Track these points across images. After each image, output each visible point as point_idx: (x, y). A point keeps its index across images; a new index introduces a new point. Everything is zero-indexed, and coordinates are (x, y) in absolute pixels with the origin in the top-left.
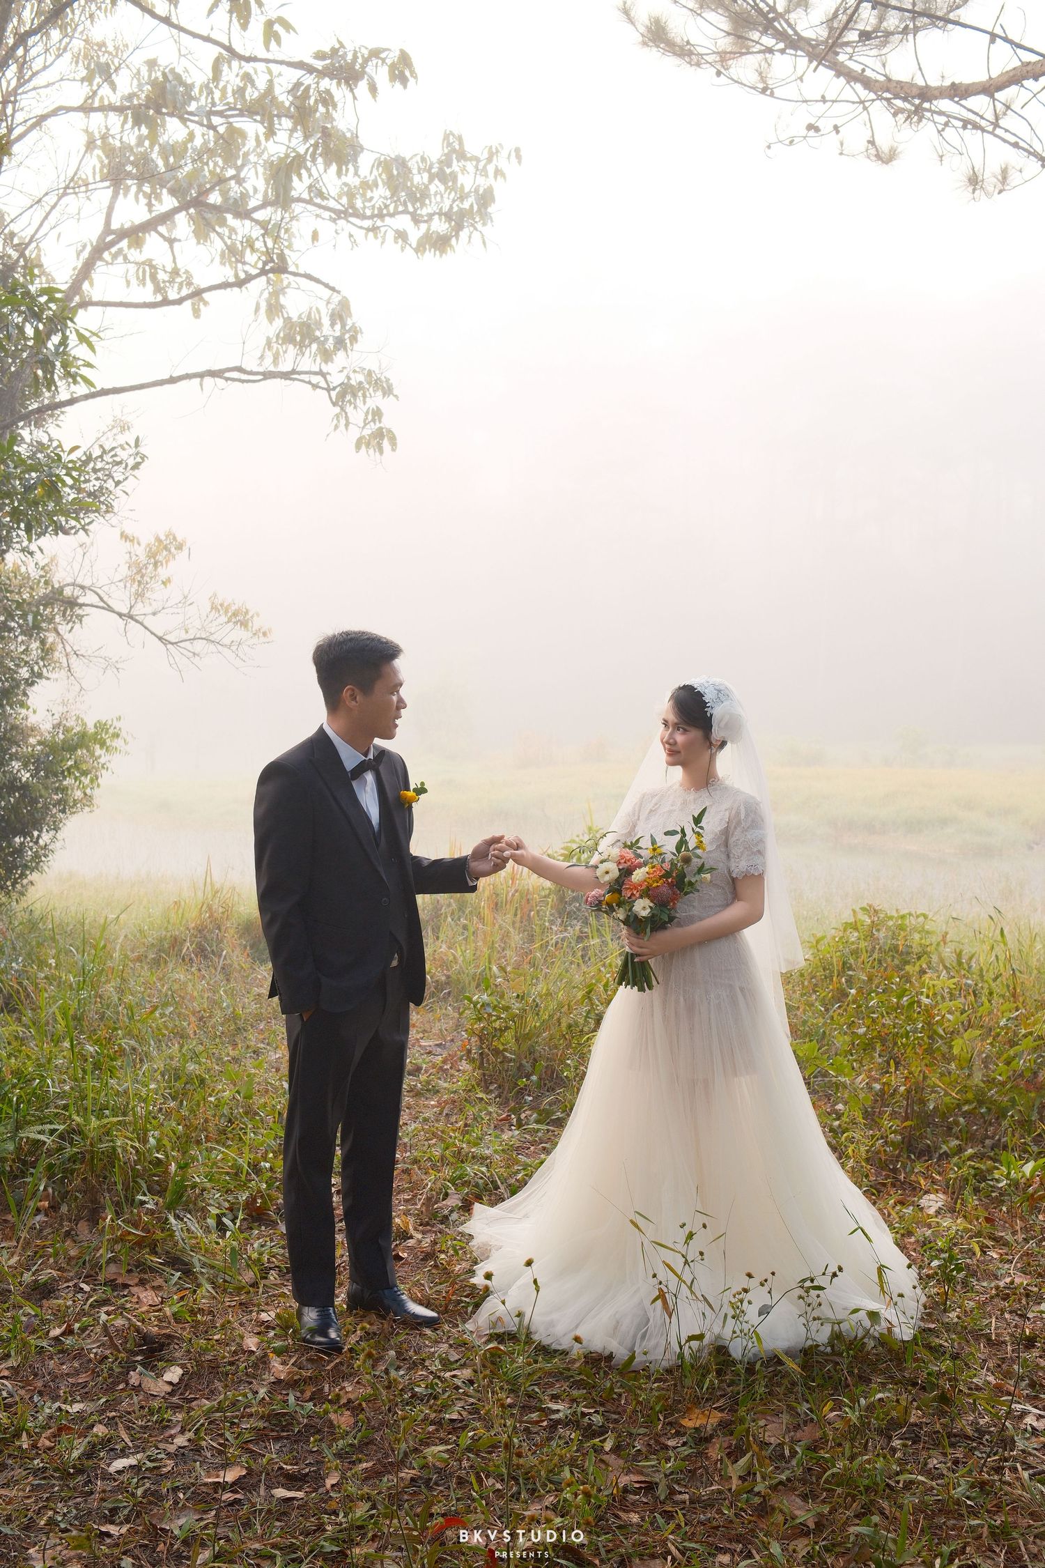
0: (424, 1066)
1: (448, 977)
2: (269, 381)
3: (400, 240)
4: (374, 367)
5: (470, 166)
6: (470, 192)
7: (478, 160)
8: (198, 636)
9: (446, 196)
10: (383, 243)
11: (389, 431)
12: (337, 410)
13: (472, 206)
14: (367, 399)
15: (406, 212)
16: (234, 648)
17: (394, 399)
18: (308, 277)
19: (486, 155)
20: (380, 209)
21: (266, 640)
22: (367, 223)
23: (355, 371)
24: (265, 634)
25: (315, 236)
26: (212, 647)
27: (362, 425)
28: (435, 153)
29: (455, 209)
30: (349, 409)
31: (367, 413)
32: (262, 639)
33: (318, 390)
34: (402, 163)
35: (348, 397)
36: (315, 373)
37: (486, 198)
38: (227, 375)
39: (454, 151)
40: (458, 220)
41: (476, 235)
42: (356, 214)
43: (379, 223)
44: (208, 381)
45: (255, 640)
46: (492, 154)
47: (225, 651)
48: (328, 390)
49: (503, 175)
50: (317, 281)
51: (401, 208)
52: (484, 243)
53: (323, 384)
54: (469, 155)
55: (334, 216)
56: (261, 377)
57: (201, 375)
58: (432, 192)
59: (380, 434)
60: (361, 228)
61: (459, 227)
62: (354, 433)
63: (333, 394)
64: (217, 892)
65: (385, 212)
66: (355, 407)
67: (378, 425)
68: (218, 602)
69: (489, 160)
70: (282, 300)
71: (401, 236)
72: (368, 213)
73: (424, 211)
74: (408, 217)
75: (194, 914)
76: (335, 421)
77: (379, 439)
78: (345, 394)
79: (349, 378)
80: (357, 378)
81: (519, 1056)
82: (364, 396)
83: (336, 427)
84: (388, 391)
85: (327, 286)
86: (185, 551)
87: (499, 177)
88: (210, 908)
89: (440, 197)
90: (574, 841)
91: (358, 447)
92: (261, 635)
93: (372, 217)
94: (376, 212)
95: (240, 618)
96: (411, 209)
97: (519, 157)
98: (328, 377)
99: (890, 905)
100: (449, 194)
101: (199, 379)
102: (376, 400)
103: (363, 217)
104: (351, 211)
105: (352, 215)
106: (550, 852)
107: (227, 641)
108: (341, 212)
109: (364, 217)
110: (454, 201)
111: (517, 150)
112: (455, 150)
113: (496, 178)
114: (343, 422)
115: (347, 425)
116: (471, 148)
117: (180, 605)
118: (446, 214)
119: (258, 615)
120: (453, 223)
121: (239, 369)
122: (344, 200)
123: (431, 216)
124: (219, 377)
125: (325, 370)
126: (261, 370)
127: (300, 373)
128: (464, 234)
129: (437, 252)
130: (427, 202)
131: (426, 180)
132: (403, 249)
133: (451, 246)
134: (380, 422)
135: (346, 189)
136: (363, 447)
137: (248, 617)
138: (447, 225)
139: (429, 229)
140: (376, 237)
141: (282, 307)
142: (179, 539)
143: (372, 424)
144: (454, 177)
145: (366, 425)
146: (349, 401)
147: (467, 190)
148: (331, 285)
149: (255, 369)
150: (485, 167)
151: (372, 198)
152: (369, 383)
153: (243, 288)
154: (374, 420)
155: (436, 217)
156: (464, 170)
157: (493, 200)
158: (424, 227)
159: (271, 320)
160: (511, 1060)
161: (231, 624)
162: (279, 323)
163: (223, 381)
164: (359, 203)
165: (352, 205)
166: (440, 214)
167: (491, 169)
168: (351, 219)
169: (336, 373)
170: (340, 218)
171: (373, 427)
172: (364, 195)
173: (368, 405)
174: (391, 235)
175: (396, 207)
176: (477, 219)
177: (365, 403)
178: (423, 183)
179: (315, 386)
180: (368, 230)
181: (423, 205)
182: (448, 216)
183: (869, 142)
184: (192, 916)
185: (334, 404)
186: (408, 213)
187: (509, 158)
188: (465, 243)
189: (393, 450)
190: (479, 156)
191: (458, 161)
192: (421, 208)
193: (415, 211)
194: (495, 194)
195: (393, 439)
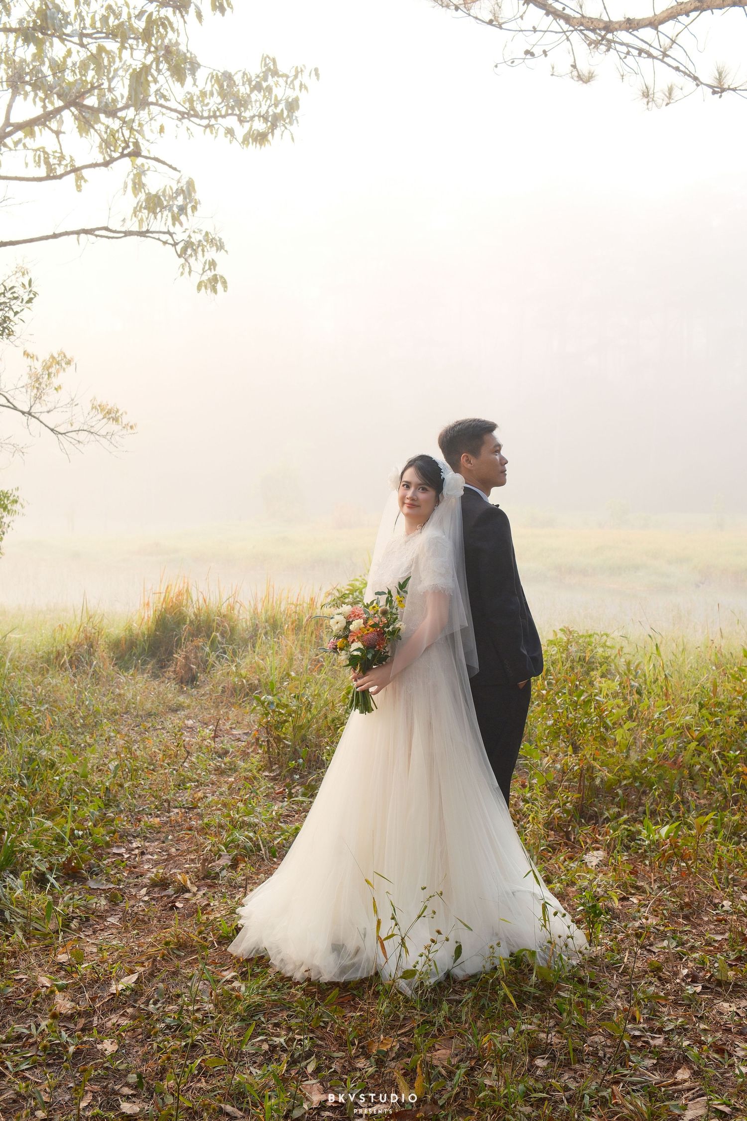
0: (231, 750)
1: (259, 680)
2: (128, 238)
3: (229, 136)
4: (210, 230)
5: (281, 81)
6: (281, 100)
7: (287, 77)
8: (81, 428)
9: (263, 103)
10: (216, 137)
11: (222, 277)
12: (182, 260)
13: (282, 110)
14: (205, 253)
15: (233, 114)
16: (108, 437)
17: (225, 253)
18: (157, 160)
19: (293, 73)
20: (215, 112)
21: (132, 431)
22: (205, 122)
23: (194, 232)
24: (131, 427)
25: (162, 129)
26: (92, 437)
27: (201, 272)
28: (255, 69)
29: (271, 113)
30: (192, 260)
31: (205, 263)
32: (130, 431)
33: (167, 245)
34: (228, 76)
35: (189, 251)
36: (164, 233)
37: (292, 106)
38: (97, 233)
39: (269, 69)
40: (274, 121)
41: (286, 132)
42: (196, 115)
43: (213, 121)
44: (83, 236)
45: (124, 432)
46: (298, 73)
47: (102, 439)
48: (175, 244)
49: (306, 88)
50: (164, 163)
51: (230, 111)
52: (293, 138)
53: (171, 241)
54: (280, 73)
55: (180, 117)
56: (123, 235)
57: (78, 233)
58: (253, 100)
59: (215, 279)
60: (199, 125)
61: (274, 126)
62: (196, 278)
63: (179, 248)
64: (90, 618)
65: (218, 114)
66: (196, 259)
67: (213, 273)
68: (97, 403)
69: (296, 76)
70: (144, 180)
71: (230, 132)
72: (206, 114)
73: (247, 114)
74: (236, 118)
75: (75, 633)
76: (181, 270)
77: (214, 283)
78: (187, 249)
79: (190, 237)
80: (196, 238)
81: (294, 743)
82: (203, 251)
83: (182, 274)
84: (220, 247)
85: (170, 167)
86: (73, 366)
87: (303, 89)
88: (85, 631)
89: (259, 104)
90: (357, 580)
91: (199, 288)
92: (129, 428)
93: (209, 117)
94: (212, 114)
95: (112, 415)
96: (238, 113)
97: (317, 74)
98: (174, 235)
99: (581, 628)
100: (266, 101)
101: (76, 236)
102: (211, 253)
104: (192, 112)
105: (192, 116)
106: (338, 587)
107: (103, 432)
108: (185, 113)
109: (202, 118)
110: (269, 107)
111: (316, 70)
112: (271, 70)
113: (301, 90)
114: (187, 269)
115: (190, 272)
116: (282, 68)
117: (68, 405)
118: (263, 117)
119: (126, 413)
120: (269, 124)
121: (106, 229)
122: (187, 105)
123: (252, 118)
124: (90, 234)
125: (172, 231)
126: (123, 229)
127: (152, 232)
128: (277, 132)
129: (258, 145)
130: (250, 107)
131: (248, 91)
132: (231, 142)
133: (268, 141)
134: (215, 270)
135: (189, 96)
136: (203, 288)
137: (118, 414)
138: (265, 125)
139: (251, 128)
140: (212, 133)
141: (144, 185)
142: (68, 357)
143: (209, 271)
144: (269, 89)
145: (204, 272)
146: (191, 255)
147: (279, 99)
148: (174, 166)
149: (118, 229)
150: (292, 82)
151: (208, 104)
152: (206, 241)
153: (109, 168)
154: (210, 269)
155: (257, 118)
156: (277, 84)
157: (298, 107)
158: (247, 126)
159: (136, 195)
160: (288, 746)
161: (105, 420)
162: (142, 196)
163: (94, 237)
164: (198, 108)
165: (193, 109)
166: (259, 116)
167: (297, 83)
168: (192, 119)
170: (183, 118)
171: (209, 274)
172: (202, 101)
173: (206, 257)
174: (222, 131)
175: (227, 111)
176: (287, 121)
177: (203, 256)
178: (246, 93)
179: (165, 243)
180: (206, 127)
181: (246, 109)
182: (265, 118)
183: (572, 66)
184: (72, 635)
185: (180, 256)
186: (236, 115)
187: (310, 75)
188: (277, 139)
189: (225, 291)
190: (288, 73)
191: (273, 77)
192: (245, 111)
193: (241, 114)
194: (300, 102)
195: (224, 283)
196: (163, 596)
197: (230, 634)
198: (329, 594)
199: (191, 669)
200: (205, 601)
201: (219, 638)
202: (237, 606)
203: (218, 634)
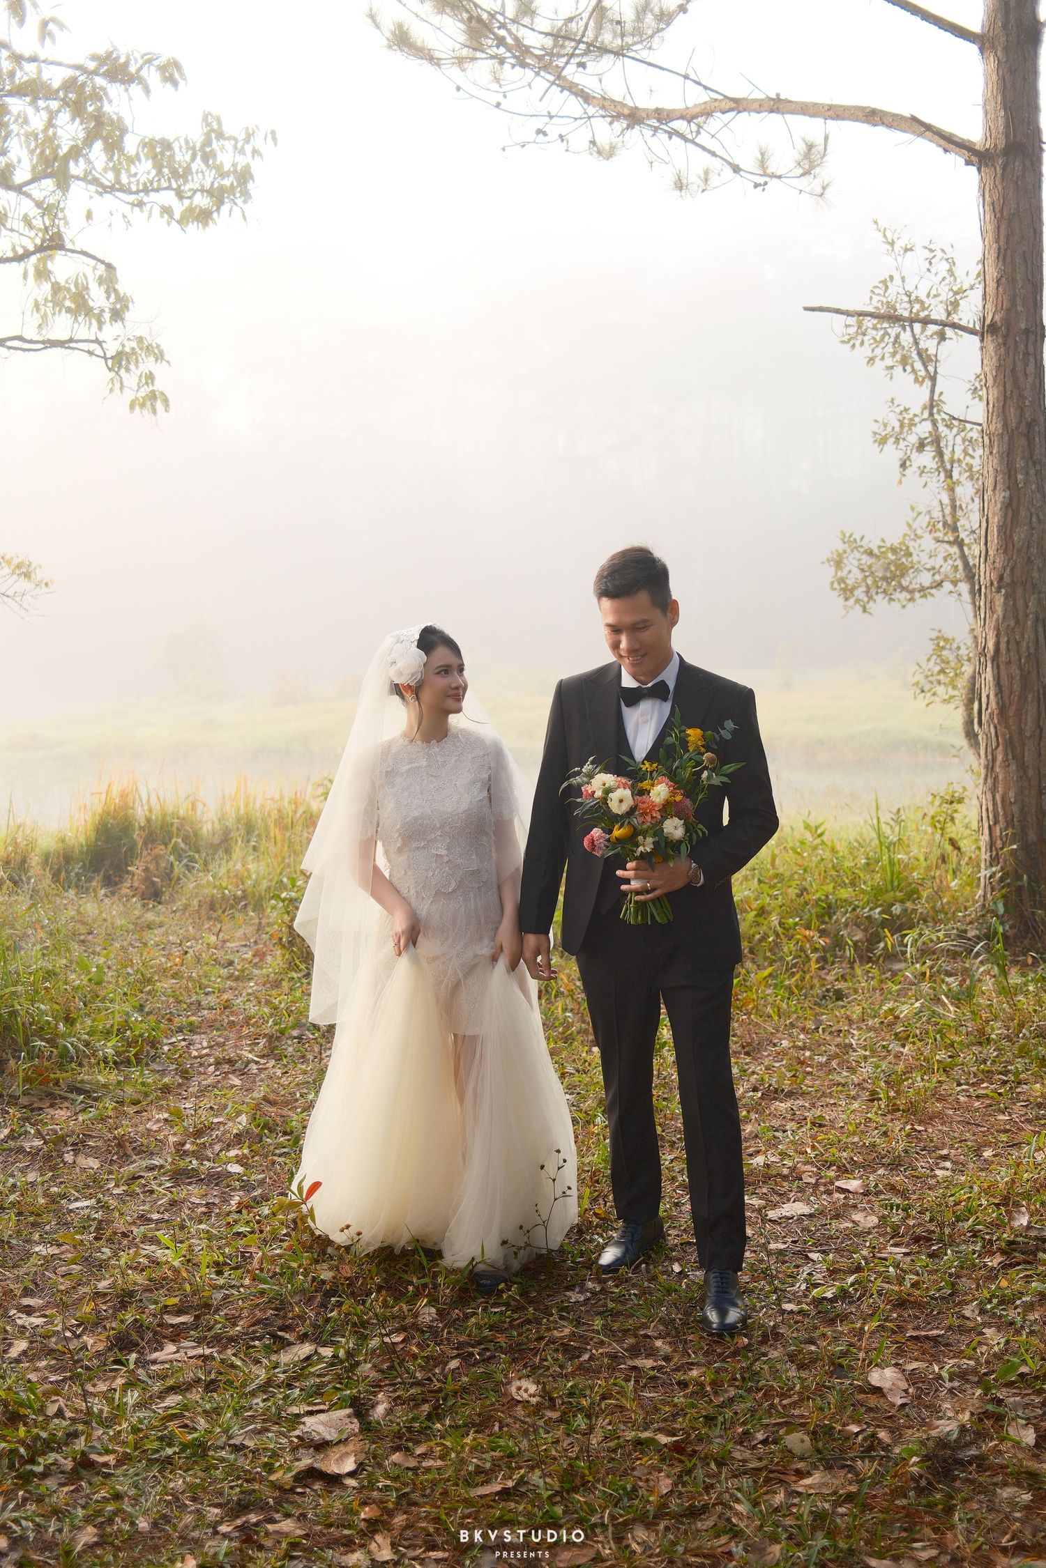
3: (166, 215)
4: (145, 334)
5: (229, 145)
6: (229, 169)
7: (236, 140)
9: (207, 174)
10: (149, 217)
11: (162, 393)
12: (112, 374)
13: (231, 183)
14: (140, 364)
15: (169, 188)
16: (18, 599)
17: (166, 364)
19: (243, 136)
20: (145, 184)
21: (49, 590)
22: (131, 198)
23: (129, 339)
24: (47, 585)
25: (89, 215)
27: (136, 388)
28: (196, 132)
29: (216, 185)
30: (124, 374)
31: (140, 377)
32: (46, 590)
33: (92, 356)
34: (167, 145)
35: (123, 364)
36: (92, 342)
37: (244, 176)
38: (9, 344)
39: (212, 130)
40: (219, 196)
41: (236, 210)
42: (122, 190)
43: (144, 198)
45: (39, 591)
46: (248, 138)
47: (9, 602)
48: (106, 359)
49: (260, 155)
51: (165, 184)
52: (244, 216)
53: (99, 352)
54: (227, 135)
56: (43, 346)
58: (194, 171)
59: (153, 396)
60: (127, 202)
61: (220, 203)
62: (129, 395)
64: (20, 826)
65: (149, 187)
66: (129, 372)
67: (151, 388)
69: (247, 140)
71: (167, 211)
72: (134, 188)
73: (187, 188)
74: (173, 193)
75: (1, 846)
76: (110, 385)
77: (152, 400)
78: (120, 361)
79: (123, 346)
80: (130, 345)
82: (137, 361)
83: (111, 390)
84: (160, 356)
87: (256, 156)
88: (14, 842)
89: (201, 175)
91: (132, 406)
92: (44, 585)
93: (137, 192)
94: (141, 188)
95: (23, 570)
96: (175, 185)
97: (275, 139)
98: (104, 344)
100: (210, 171)
102: (148, 364)
103: (128, 191)
104: (117, 186)
105: (118, 190)
107: (11, 592)
108: (108, 187)
110: (215, 179)
111: (273, 133)
112: (214, 131)
113: (253, 157)
114: (117, 385)
115: (121, 389)
116: (228, 129)
118: (207, 191)
119: (39, 566)
120: (214, 199)
123: (193, 192)
125: (101, 339)
126: (41, 338)
127: (77, 341)
128: (225, 208)
129: (200, 225)
130: (190, 178)
131: (188, 158)
132: (169, 223)
133: (212, 219)
134: (153, 384)
136: (137, 408)
137: (31, 569)
138: (209, 201)
139: (191, 204)
140: (141, 212)
143: (145, 386)
144: (213, 155)
145: (139, 388)
146: (124, 368)
147: (226, 169)
149: (34, 339)
150: (243, 147)
152: (141, 349)
154: (147, 384)
155: (199, 193)
156: (222, 148)
157: (252, 177)
158: (187, 202)
161: (15, 576)
164: (124, 179)
165: (118, 181)
166: (202, 191)
167: (248, 148)
168: (118, 194)
169: (113, 342)
171: (144, 391)
172: (128, 171)
173: (141, 370)
174: (157, 210)
175: (160, 183)
176: (238, 195)
177: (137, 367)
178: (186, 161)
179: (89, 353)
180: (133, 204)
181: (186, 181)
182: (210, 192)
183: (591, 142)
185: (110, 370)
186: (173, 189)
187: (265, 139)
188: (226, 217)
189: (166, 411)
190: (236, 135)
191: (218, 140)
192: (185, 184)
193: (179, 186)
194: (253, 171)
195: (166, 401)
196: (103, 796)
197: (192, 840)
198: (319, 786)
199: (154, 884)
200: (159, 798)
201: (182, 845)
202: (200, 806)
203: (180, 840)
